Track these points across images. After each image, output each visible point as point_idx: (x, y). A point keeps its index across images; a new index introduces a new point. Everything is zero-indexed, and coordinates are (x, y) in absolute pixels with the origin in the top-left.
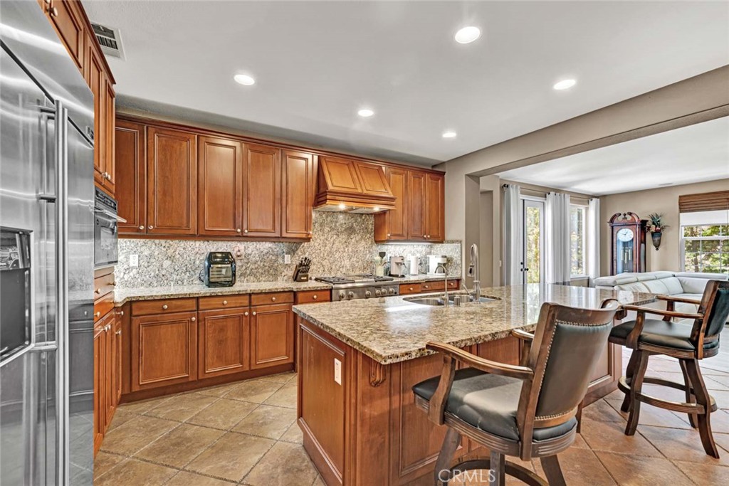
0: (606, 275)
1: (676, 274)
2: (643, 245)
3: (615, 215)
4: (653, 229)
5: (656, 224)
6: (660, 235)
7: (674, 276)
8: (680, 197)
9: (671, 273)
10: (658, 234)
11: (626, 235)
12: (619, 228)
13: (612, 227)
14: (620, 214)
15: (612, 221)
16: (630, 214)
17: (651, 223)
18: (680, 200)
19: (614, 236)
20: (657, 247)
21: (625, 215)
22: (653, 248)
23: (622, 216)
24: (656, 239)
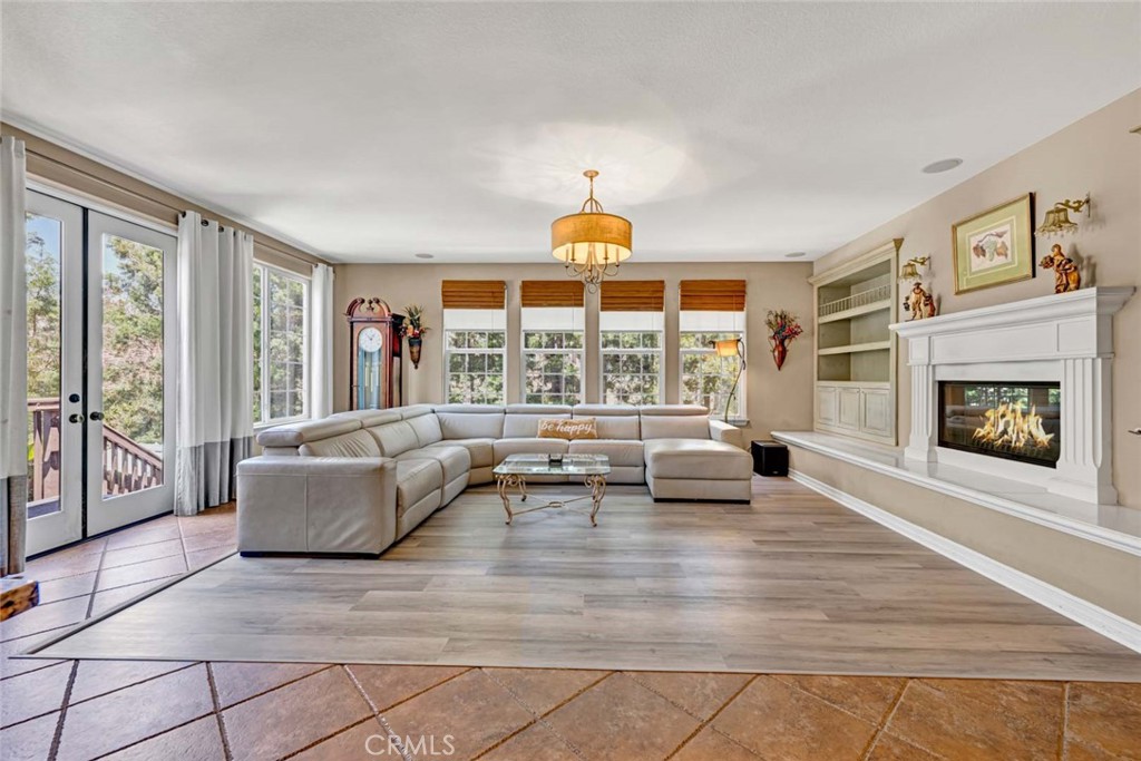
0: (343, 411)
1: (436, 408)
2: (396, 359)
3: (355, 302)
4: (411, 331)
5: (415, 323)
6: (420, 343)
7: (434, 412)
8: (444, 282)
9: (428, 407)
10: (416, 340)
11: (373, 340)
12: (362, 325)
13: (352, 323)
14: (363, 301)
15: (350, 312)
16: (378, 302)
17: (408, 322)
18: (443, 287)
19: (355, 340)
20: (416, 362)
21: (371, 302)
22: (411, 365)
23: (366, 304)
24: (415, 349)
